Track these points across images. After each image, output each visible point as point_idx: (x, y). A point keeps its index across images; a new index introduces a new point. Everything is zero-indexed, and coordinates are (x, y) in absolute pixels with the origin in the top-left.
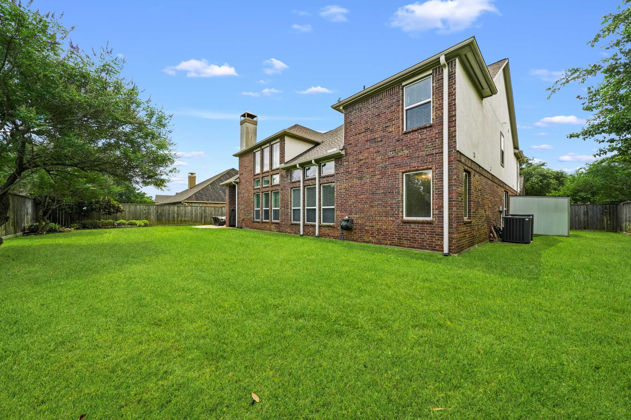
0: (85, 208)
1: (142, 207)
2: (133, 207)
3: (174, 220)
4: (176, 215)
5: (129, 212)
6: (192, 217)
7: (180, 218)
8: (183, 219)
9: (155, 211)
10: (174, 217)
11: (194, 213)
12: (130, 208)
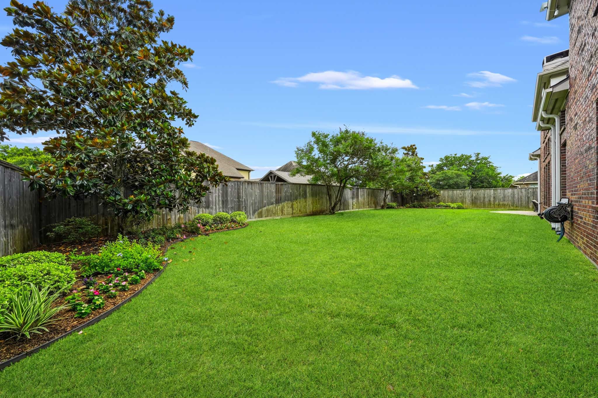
0: (414, 195)
1: (458, 191)
2: (450, 192)
3: (490, 204)
4: (492, 199)
5: (448, 197)
6: (514, 200)
7: (497, 202)
8: (501, 203)
9: (469, 195)
10: (490, 201)
11: (516, 196)
12: (448, 193)
